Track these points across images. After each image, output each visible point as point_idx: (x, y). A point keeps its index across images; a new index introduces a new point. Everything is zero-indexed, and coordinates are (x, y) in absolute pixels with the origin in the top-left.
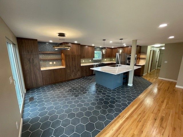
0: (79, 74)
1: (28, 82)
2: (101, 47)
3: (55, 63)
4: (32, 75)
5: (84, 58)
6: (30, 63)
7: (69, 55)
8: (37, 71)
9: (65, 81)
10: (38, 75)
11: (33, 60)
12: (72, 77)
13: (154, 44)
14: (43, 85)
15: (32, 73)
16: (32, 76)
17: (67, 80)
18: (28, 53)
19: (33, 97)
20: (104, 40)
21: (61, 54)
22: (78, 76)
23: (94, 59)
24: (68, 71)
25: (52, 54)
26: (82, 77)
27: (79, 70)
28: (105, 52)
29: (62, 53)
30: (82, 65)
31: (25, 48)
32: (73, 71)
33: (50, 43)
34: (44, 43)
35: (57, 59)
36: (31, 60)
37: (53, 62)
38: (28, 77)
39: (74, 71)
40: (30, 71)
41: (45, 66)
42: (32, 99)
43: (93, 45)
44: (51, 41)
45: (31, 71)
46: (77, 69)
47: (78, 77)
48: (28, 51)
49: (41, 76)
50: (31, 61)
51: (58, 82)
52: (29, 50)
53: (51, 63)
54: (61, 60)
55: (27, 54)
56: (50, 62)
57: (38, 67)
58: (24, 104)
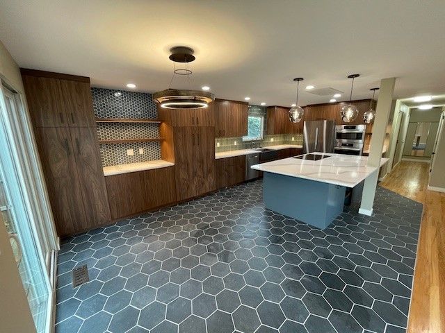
0: (210, 182)
1: (66, 214)
2: (263, 104)
3: (141, 151)
4: (78, 191)
5: (221, 134)
6: (69, 154)
7: (184, 129)
8: (92, 177)
9: (174, 204)
10: (96, 193)
11: (78, 146)
12: (194, 191)
13: (414, 94)
14: (113, 219)
15: (77, 184)
16: (78, 196)
17: (178, 200)
18: (62, 121)
19: (86, 267)
20: (298, 79)
21: (160, 125)
22: (207, 187)
23: (245, 139)
24: (183, 175)
25: (133, 124)
26: (219, 190)
27: (209, 171)
28: (300, 117)
29: (162, 121)
30: (218, 155)
31: (50, 106)
32: (195, 174)
33: (126, 93)
34: (110, 91)
35: (147, 141)
36: (73, 146)
37: (136, 151)
38: (65, 199)
39: (199, 173)
40: (69, 178)
41: (114, 163)
42: (81, 274)
43: (247, 99)
44: (131, 86)
45: (73, 180)
46: (205, 169)
47: (208, 191)
48: (61, 115)
49: (106, 194)
50: (71, 147)
51: (154, 208)
52: (64, 113)
53: (130, 152)
54: (160, 142)
55: (58, 125)
56: (128, 150)
57: (94, 166)
58: (57, 298)
